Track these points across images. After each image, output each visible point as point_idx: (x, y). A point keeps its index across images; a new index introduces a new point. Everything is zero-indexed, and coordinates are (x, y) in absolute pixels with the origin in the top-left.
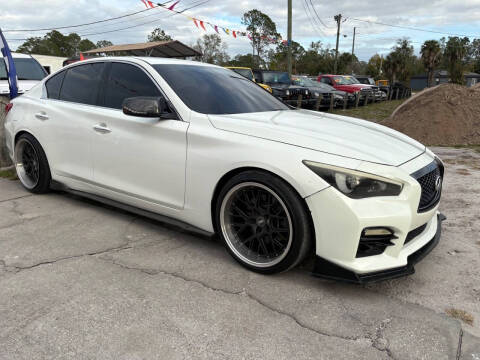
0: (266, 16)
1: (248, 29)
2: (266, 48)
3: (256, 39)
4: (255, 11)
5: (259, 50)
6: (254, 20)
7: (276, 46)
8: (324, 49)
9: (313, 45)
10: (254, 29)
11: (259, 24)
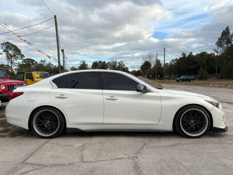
0: (15, 46)
1: (3, 51)
2: (15, 61)
3: (9, 57)
4: (8, 43)
5: (12, 63)
6: (7, 47)
7: (22, 60)
8: (48, 63)
9: (42, 61)
10: (8, 52)
11: (11, 49)
